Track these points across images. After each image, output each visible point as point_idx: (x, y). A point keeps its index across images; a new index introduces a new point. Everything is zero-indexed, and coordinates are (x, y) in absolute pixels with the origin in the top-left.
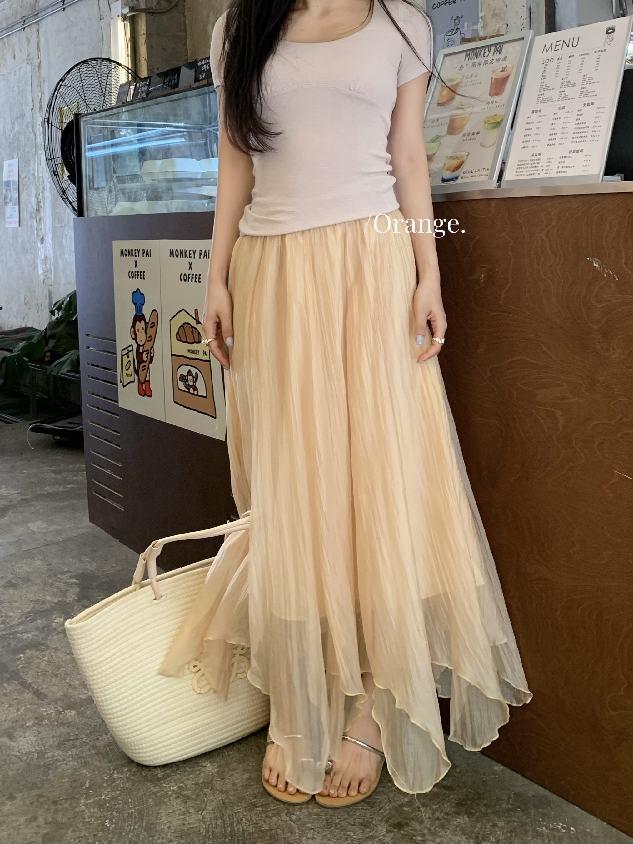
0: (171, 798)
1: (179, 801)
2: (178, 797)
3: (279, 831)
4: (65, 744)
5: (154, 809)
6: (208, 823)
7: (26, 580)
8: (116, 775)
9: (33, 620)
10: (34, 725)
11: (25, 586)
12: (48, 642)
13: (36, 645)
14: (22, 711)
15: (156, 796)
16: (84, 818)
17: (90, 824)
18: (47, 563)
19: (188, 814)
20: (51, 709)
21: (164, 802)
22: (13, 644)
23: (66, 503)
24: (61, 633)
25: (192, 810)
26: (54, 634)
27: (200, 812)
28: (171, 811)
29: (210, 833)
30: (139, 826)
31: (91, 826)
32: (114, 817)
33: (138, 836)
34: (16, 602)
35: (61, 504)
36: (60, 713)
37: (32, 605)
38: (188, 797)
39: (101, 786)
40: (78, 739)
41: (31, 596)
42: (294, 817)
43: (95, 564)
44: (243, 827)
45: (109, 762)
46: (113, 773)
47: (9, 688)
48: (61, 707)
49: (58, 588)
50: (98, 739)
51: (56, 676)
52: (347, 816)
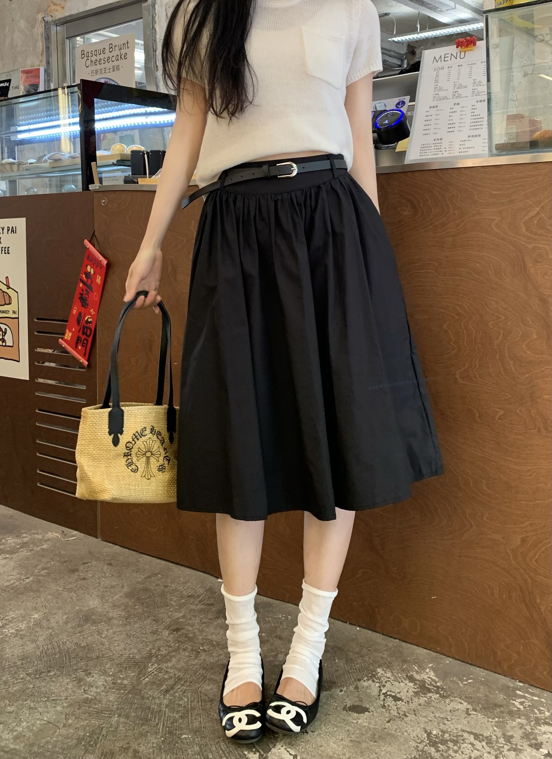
0: (11, 638)
1: (17, 638)
2: (16, 636)
3: (94, 645)
6: (41, 648)
19: (26, 645)
21: (6, 641)
25: (28, 643)
27: (34, 643)
28: (12, 645)
29: (44, 654)
38: (24, 635)
42: (104, 635)
44: (67, 647)
52: (140, 629)
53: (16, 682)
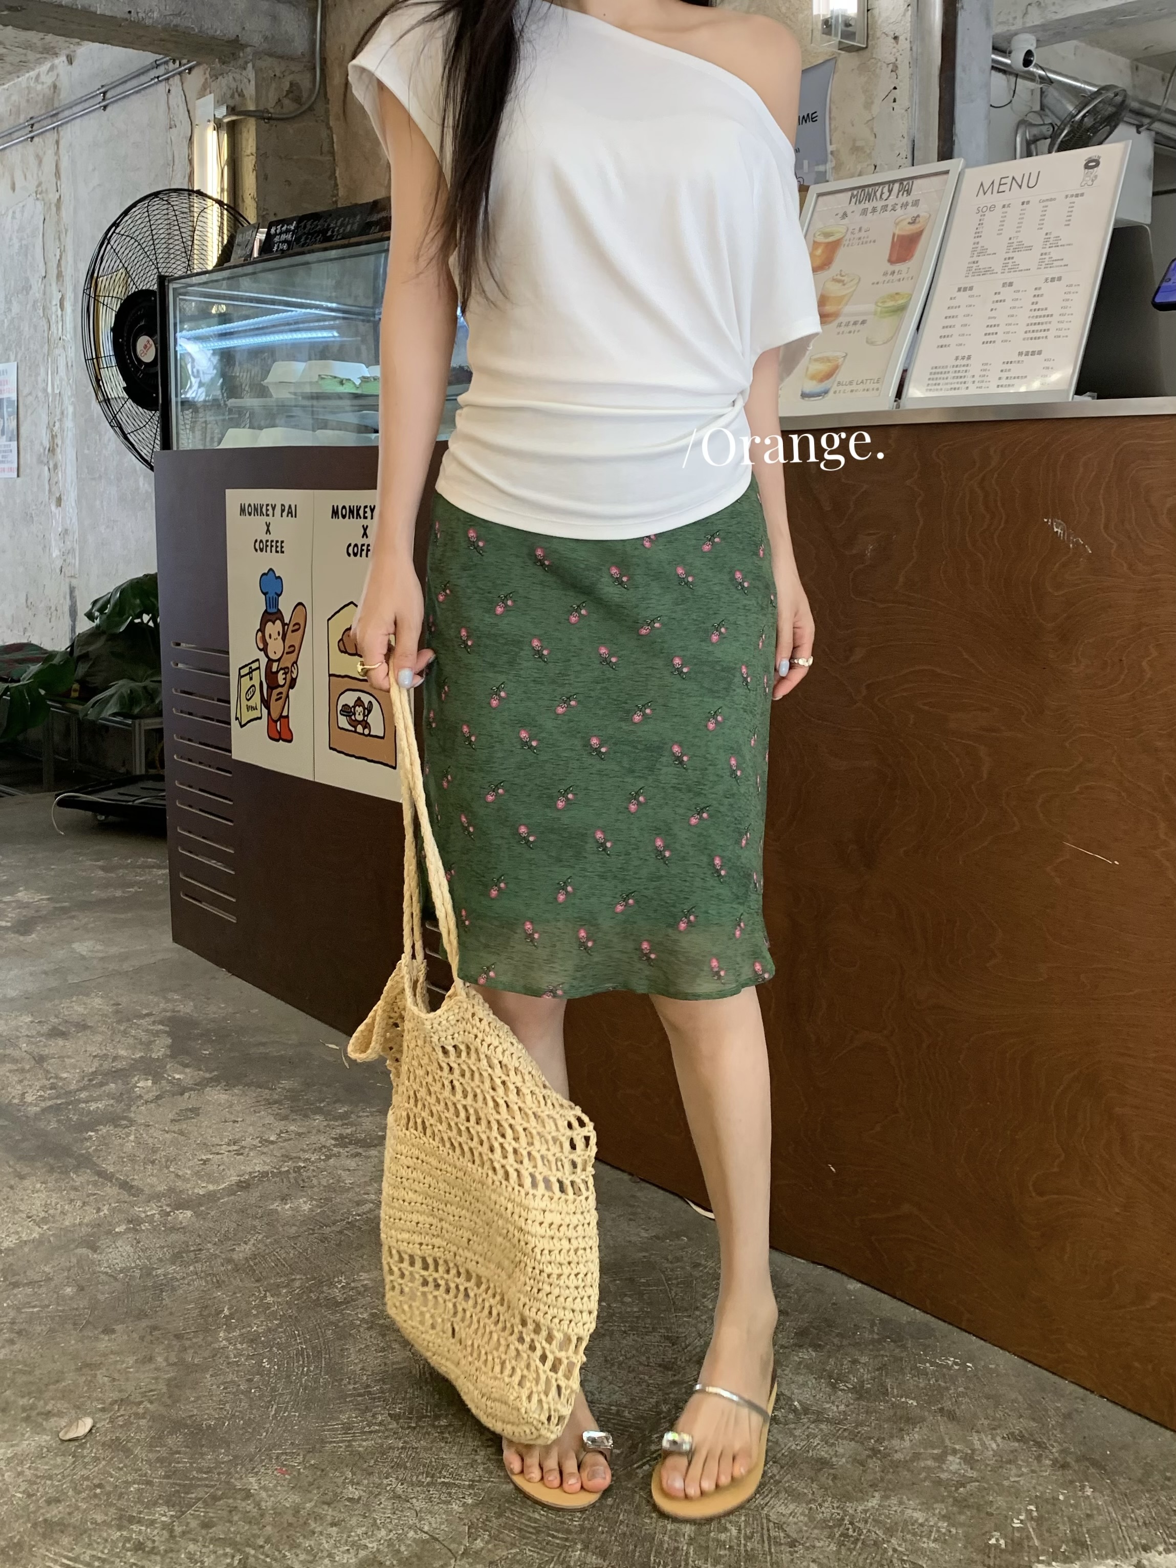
0: (362, 1329)
4: (183, 1257)
5: (337, 1343)
7: (82, 1026)
8: (270, 1299)
9: (102, 1084)
10: (128, 1230)
11: (79, 1034)
12: (132, 1115)
13: (113, 1119)
14: (106, 1211)
15: (337, 1326)
16: (227, 1357)
17: (238, 1366)
18: (112, 1002)
20: (152, 1209)
21: (350, 1334)
22: (75, 1118)
23: (130, 915)
24: (151, 1102)
26: (139, 1103)
28: (363, 1346)
29: (427, 1375)
30: (316, 1367)
31: (241, 1368)
32: (275, 1355)
33: (316, 1381)
34: (69, 1057)
35: (122, 916)
36: (168, 1214)
37: (96, 1064)
39: (248, 1314)
40: (200, 1250)
41: (94, 1049)
43: (192, 1004)
45: (257, 1281)
46: (265, 1296)
47: (78, 1179)
48: (168, 1205)
49: (135, 1038)
50: (234, 1250)
51: (153, 1162)
52: (634, 1352)
53: (367, 1429)
